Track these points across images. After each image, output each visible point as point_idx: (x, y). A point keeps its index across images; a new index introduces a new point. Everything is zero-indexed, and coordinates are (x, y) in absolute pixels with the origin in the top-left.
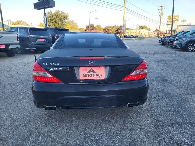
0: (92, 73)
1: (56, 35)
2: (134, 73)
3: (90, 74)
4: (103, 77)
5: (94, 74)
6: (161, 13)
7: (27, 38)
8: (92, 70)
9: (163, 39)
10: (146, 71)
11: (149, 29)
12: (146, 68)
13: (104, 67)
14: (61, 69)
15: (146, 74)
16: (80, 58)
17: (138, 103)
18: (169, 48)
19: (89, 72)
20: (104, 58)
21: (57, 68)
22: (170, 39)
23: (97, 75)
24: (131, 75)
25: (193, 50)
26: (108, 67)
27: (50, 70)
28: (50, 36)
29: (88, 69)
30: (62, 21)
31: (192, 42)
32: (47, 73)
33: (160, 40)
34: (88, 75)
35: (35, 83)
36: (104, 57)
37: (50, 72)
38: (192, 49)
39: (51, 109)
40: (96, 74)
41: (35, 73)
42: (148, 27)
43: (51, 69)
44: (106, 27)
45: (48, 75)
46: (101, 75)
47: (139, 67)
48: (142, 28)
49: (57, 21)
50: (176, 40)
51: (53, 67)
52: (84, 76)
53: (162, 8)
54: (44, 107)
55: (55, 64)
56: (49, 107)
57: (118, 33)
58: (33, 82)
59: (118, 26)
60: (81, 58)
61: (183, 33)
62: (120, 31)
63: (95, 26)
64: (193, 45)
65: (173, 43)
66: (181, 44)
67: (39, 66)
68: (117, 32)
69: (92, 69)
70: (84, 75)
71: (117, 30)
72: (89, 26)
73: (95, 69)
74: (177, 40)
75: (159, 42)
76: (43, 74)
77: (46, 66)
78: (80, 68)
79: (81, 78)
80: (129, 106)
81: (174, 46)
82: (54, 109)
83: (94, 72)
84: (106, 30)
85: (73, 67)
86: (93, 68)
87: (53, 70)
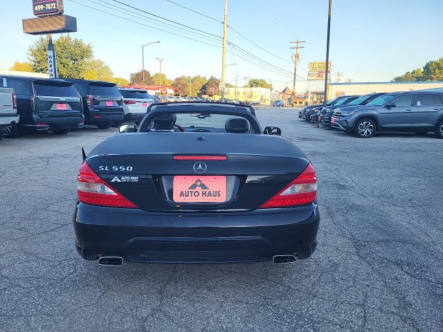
0: (199, 189)
1: (90, 96)
2: (288, 191)
3: (194, 191)
4: (223, 198)
5: (204, 190)
6: (297, 56)
7: (30, 101)
8: (199, 183)
9: (308, 110)
10: (315, 187)
11: (270, 87)
12: (315, 181)
13: (224, 177)
14: (135, 179)
15: (314, 193)
16: (175, 157)
17: (297, 256)
18: (322, 128)
19: (194, 187)
20: (225, 158)
21: (128, 178)
22: (325, 112)
23: (210, 194)
24: (281, 194)
25: (368, 133)
26: (234, 177)
27: (113, 181)
28: (77, 99)
29: (191, 180)
30: (76, 60)
31: (366, 119)
32: (106, 187)
33: (300, 113)
34: (190, 193)
35: (81, 208)
36: (225, 155)
37: (114, 186)
38: (366, 132)
39: (111, 262)
40: (207, 191)
41: (81, 187)
42: (269, 83)
43: (115, 179)
44: (178, 79)
45: (109, 191)
46: (218, 194)
47: (298, 179)
48: (254, 83)
49: (64, 60)
50: (337, 113)
51: (120, 174)
52: (182, 194)
53: (298, 45)
54: (98, 258)
55: (124, 169)
56: (108, 259)
57: (205, 94)
58: (78, 203)
59: (205, 78)
60: (178, 158)
61: (345, 100)
62: (211, 90)
63: (151, 75)
64: (367, 124)
65: (330, 119)
66: (346, 121)
67: (91, 172)
68: (204, 89)
69: (200, 181)
70: (182, 192)
71: (204, 87)
72: (138, 74)
73: (206, 180)
74: (339, 115)
75: (300, 117)
76: (98, 188)
77: (104, 172)
78: (175, 178)
79: (177, 198)
80: (277, 260)
81: (334, 125)
82: (118, 262)
83: (203, 186)
84: (179, 85)
85: (160, 176)
86: (201, 178)
87: (119, 181)
